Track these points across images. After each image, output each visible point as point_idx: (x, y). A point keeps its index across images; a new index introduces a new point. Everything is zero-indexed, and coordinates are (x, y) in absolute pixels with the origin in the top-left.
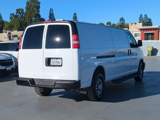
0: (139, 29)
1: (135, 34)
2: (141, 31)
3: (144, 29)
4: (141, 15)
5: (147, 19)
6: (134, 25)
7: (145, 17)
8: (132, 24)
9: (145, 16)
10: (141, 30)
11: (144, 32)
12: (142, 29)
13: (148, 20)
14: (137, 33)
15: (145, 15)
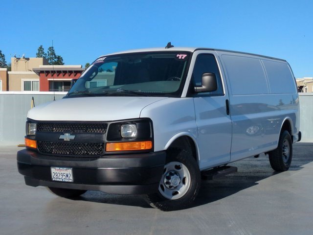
0: (34, 71)
1: (25, 82)
2: (39, 75)
3: (48, 72)
4: (41, 49)
5: (54, 56)
6: (22, 62)
7: (50, 52)
8: (19, 59)
9: (50, 50)
10: (40, 72)
11: (49, 79)
12: (42, 72)
13: (56, 60)
14: (31, 80)
15: (50, 48)
